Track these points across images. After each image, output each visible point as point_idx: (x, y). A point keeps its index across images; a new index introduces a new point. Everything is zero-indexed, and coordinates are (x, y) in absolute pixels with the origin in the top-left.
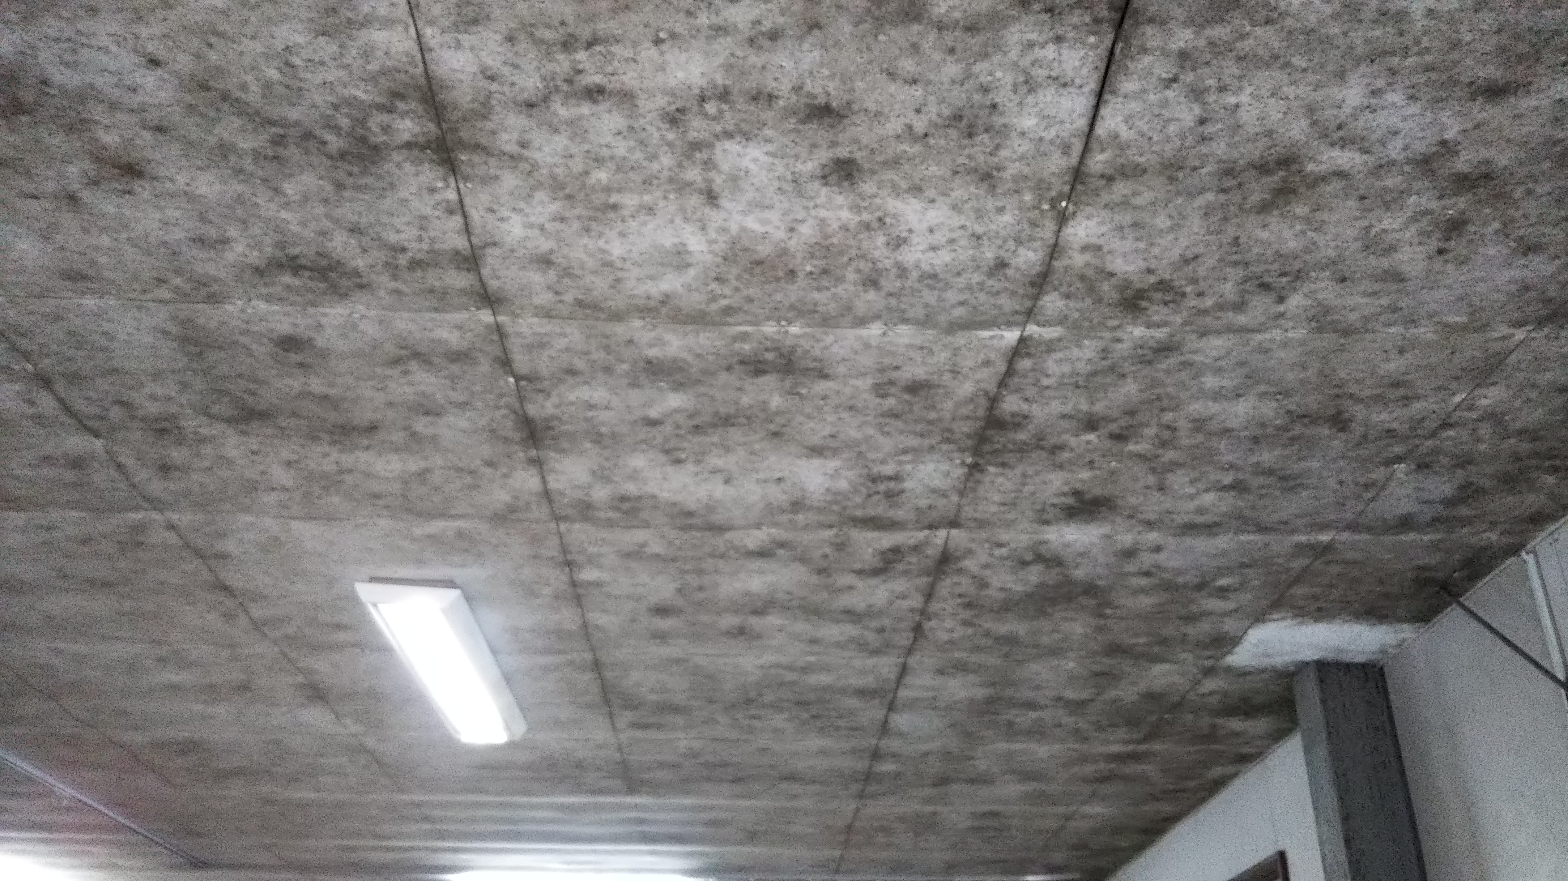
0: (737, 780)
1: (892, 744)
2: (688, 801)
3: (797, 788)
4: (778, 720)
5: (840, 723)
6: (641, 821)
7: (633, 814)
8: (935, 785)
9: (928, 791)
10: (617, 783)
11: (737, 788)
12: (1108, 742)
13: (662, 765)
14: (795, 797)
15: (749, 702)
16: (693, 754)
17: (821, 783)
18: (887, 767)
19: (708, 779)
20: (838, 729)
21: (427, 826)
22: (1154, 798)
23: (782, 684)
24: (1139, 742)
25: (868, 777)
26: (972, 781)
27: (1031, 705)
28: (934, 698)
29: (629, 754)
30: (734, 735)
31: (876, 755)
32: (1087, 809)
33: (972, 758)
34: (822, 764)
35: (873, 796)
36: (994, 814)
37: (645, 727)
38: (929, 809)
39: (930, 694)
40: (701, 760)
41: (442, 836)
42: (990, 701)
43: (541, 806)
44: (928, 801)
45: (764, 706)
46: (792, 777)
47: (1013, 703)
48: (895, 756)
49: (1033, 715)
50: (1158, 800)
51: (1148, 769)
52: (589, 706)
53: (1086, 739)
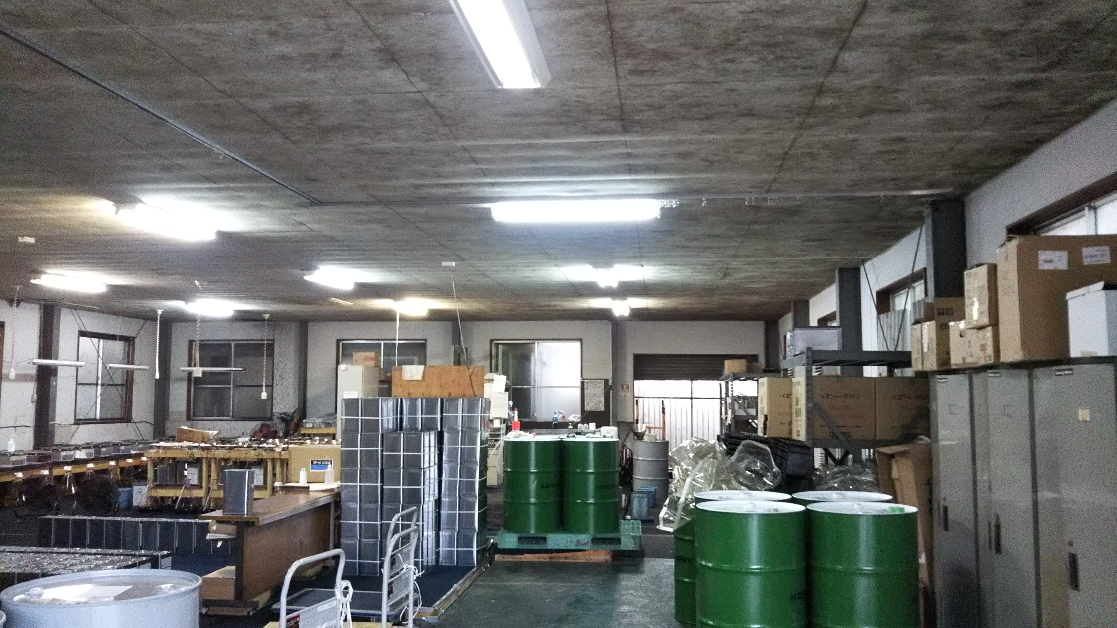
0: (708, 118)
1: (836, 80)
2: (665, 137)
3: (752, 123)
4: (748, 62)
5: (798, 62)
6: (629, 155)
7: (624, 150)
8: (861, 116)
9: (855, 121)
10: (614, 125)
11: (705, 125)
12: (1017, 71)
13: (650, 106)
14: (748, 130)
15: (727, 46)
16: (677, 96)
17: (770, 117)
18: (828, 101)
19: (684, 118)
20: (795, 67)
21: (474, 166)
22: (1036, 122)
23: (757, 28)
24: (1043, 70)
25: (810, 110)
26: (891, 111)
27: (961, 39)
28: (883, 35)
29: (626, 99)
30: (712, 76)
31: (820, 91)
32: (977, 134)
33: (898, 91)
34: (777, 100)
35: (811, 127)
36: (901, 140)
37: (642, 73)
38: (851, 136)
39: (878, 32)
40: (680, 101)
41: (484, 173)
42: (927, 36)
43: (557, 146)
44: (851, 129)
45: (738, 50)
46: (750, 114)
47: (946, 37)
48: (835, 91)
49: (961, 47)
50: (1038, 123)
51: (1040, 96)
52: (599, 56)
53: (997, 69)
